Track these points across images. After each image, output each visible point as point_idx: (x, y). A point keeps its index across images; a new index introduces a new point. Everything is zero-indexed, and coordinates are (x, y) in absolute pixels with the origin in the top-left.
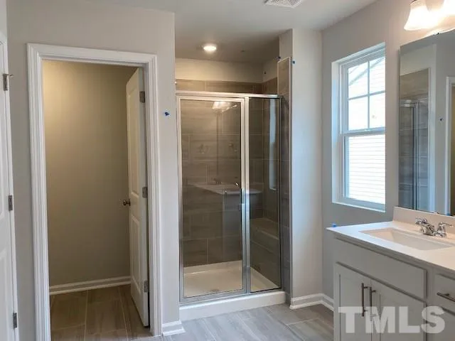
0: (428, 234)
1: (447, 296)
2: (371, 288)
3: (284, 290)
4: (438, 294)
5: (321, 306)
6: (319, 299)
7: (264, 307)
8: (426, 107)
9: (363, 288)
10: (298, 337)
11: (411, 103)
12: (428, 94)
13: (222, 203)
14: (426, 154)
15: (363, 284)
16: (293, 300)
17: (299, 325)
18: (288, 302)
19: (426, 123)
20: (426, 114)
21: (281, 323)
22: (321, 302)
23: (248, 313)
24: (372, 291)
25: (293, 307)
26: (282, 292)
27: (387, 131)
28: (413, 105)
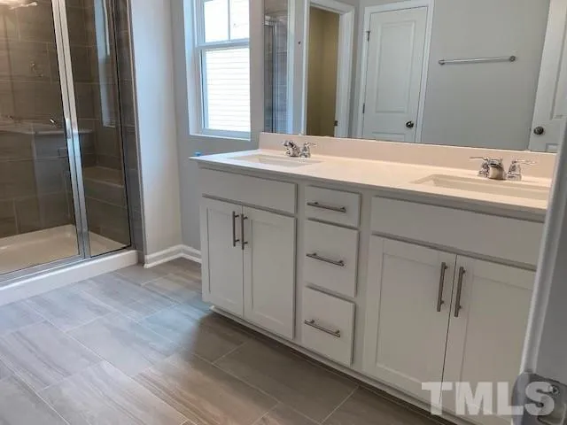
0: (294, 156)
1: (316, 204)
2: (242, 215)
3: (135, 249)
4: (309, 204)
5: (181, 259)
6: (179, 251)
7: (111, 273)
8: (284, 28)
9: (235, 216)
10: (159, 294)
11: (270, 21)
12: (286, 11)
13: (31, 148)
14: (284, 82)
15: (234, 213)
16: (148, 257)
17: (158, 282)
18: (141, 261)
19: (284, 47)
20: (285, 35)
21: (136, 284)
22: (182, 255)
23: (91, 282)
24: (243, 218)
25: (147, 266)
26: (132, 252)
27: (251, 43)
28: (272, 24)
